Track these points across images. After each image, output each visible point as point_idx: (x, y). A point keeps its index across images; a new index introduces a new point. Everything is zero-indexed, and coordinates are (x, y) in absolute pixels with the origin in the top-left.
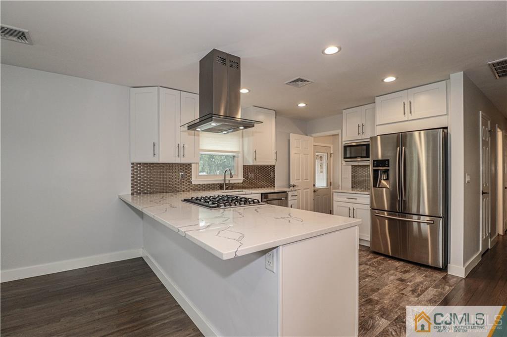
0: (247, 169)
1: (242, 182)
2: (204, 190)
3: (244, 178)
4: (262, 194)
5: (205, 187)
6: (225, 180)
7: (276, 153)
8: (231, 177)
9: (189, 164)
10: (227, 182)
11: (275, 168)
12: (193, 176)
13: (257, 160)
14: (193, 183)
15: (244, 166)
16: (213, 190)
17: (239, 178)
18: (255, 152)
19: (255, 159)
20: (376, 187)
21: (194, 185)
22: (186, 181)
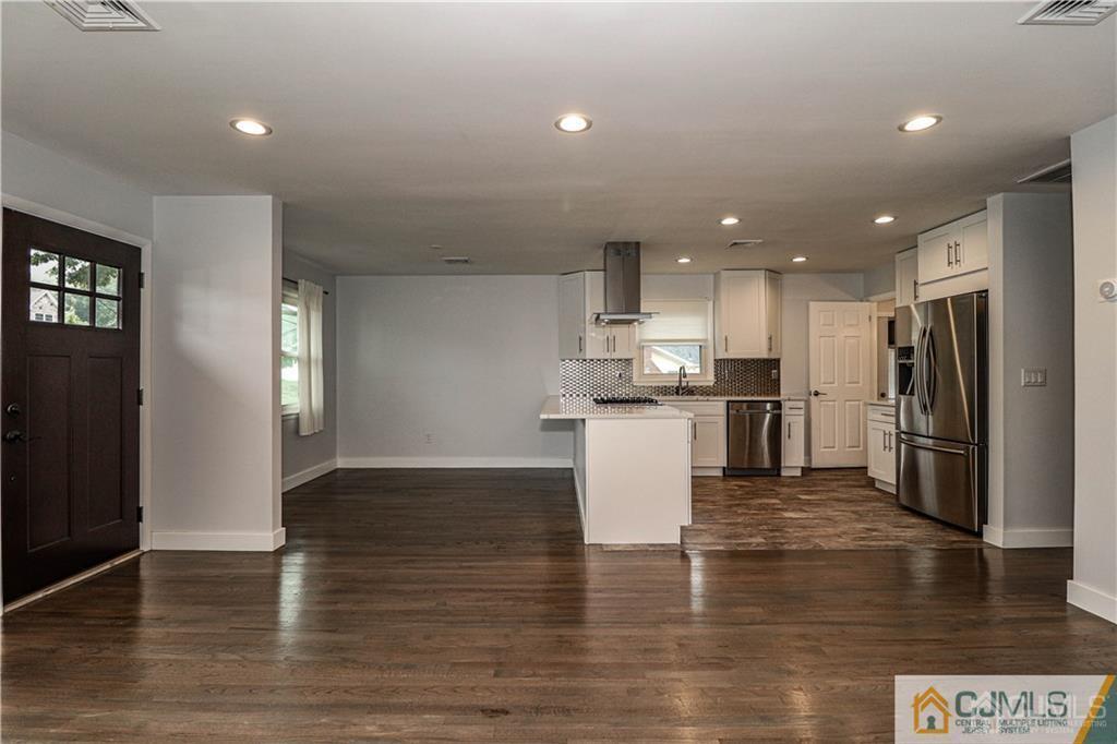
1: (711, 385)
2: (651, 395)
3: (714, 378)
4: (728, 402)
5: (651, 391)
6: (680, 382)
7: (770, 338)
9: (628, 360)
10: (684, 384)
11: (781, 363)
12: (635, 376)
13: (730, 351)
14: (634, 384)
15: (716, 360)
16: (664, 395)
17: (708, 379)
18: (726, 339)
19: (726, 350)
20: (905, 394)
21: (636, 387)
22: (624, 381)
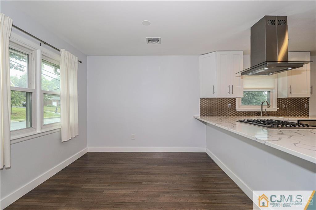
0: (281, 101)
1: (276, 110)
2: (245, 116)
3: (278, 108)
5: (245, 114)
6: (262, 109)
7: (312, 87)
8: (269, 106)
9: (234, 98)
10: (264, 110)
11: (309, 100)
12: (237, 106)
13: (292, 94)
14: (237, 111)
15: (278, 98)
16: (251, 116)
17: (274, 108)
18: (291, 87)
19: (291, 93)
21: (238, 112)
22: (232, 109)
